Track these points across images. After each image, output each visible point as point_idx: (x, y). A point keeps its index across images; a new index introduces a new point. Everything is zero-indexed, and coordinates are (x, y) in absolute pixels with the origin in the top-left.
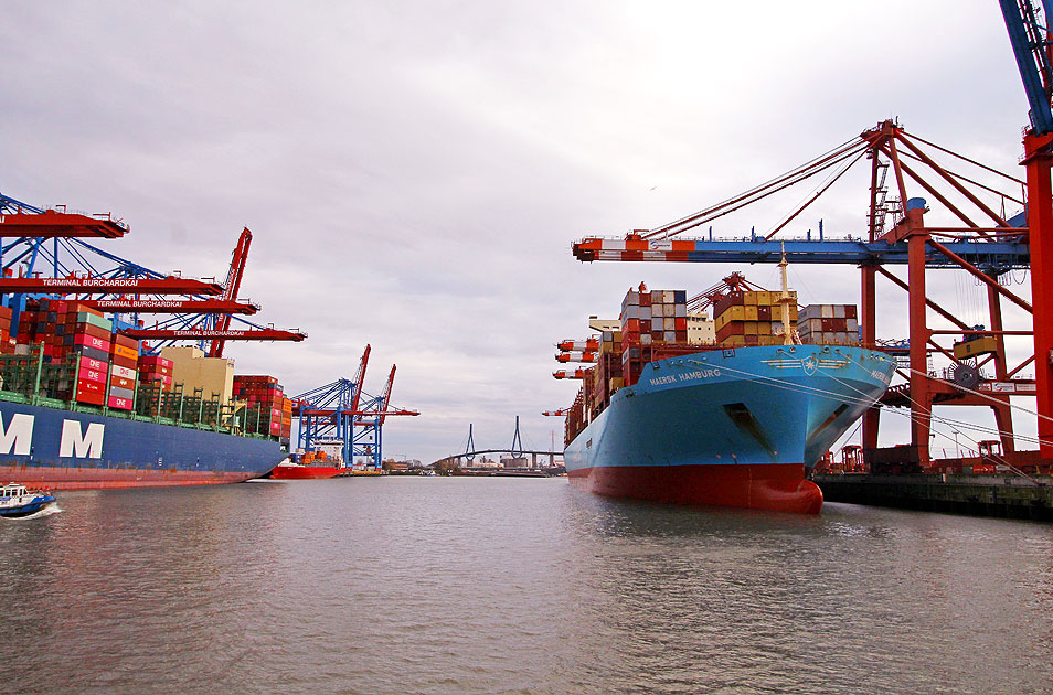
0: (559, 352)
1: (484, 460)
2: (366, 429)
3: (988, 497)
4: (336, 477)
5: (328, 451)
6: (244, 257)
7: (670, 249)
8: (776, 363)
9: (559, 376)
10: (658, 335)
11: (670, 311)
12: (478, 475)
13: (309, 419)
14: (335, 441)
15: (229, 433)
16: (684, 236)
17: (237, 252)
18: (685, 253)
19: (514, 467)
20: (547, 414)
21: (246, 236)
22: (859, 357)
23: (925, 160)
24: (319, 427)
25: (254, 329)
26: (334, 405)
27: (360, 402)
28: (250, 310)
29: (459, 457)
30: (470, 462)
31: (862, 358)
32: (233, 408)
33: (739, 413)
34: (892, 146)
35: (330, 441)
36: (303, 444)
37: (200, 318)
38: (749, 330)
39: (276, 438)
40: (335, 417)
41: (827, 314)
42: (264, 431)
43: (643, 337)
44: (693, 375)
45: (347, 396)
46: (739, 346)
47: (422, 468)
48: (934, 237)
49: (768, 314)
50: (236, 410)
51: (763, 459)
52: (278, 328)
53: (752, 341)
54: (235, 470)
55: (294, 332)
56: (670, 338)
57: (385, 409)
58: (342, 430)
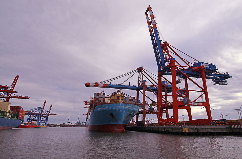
0: (85, 103)
1: (72, 124)
2: (44, 117)
3: (152, 130)
4: (36, 127)
5: (34, 122)
6: (16, 81)
7: (103, 85)
8: (118, 106)
9: (85, 107)
10: (100, 101)
11: (102, 96)
12: (69, 127)
13: (30, 115)
14: (36, 120)
15: (8, 118)
16: (106, 83)
17: (15, 80)
18: (106, 86)
19: (78, 125)
20: (84, 115)
21: (17, 77)
22: (132, 106)
23: (146, 73)
24: (33, 117)
25: (17, 96)
26: (37, 112)
27: (43, 112)
28: (16, 92)
29: (66, 123)
30: (68, 124)
31: (133, 106)
32: (9, 113)
33: (112, 115)
34: (142, 71)
35: (35, 120)
36: (28, 121)
37: (4, 93)
38: (115, 100)
39: (20, 119)
40: (37, 115)
41: (130, 98)
42: (17, 118)
43: (97, 101)
44: (104, 108)
45: (40, 110)
46: (113, 103)
47: (57, 126)
48: (147, 86)
49: (119, 98)
50: (10, 113)
51: (116, 123)
52: (23, 96)
53: (116, 102)
54: (9, 126)
55: (26, 97)
56: (102, 101)
57: (49, 113)
58: (38, 117)
